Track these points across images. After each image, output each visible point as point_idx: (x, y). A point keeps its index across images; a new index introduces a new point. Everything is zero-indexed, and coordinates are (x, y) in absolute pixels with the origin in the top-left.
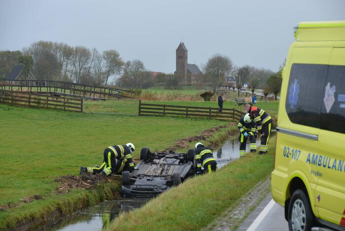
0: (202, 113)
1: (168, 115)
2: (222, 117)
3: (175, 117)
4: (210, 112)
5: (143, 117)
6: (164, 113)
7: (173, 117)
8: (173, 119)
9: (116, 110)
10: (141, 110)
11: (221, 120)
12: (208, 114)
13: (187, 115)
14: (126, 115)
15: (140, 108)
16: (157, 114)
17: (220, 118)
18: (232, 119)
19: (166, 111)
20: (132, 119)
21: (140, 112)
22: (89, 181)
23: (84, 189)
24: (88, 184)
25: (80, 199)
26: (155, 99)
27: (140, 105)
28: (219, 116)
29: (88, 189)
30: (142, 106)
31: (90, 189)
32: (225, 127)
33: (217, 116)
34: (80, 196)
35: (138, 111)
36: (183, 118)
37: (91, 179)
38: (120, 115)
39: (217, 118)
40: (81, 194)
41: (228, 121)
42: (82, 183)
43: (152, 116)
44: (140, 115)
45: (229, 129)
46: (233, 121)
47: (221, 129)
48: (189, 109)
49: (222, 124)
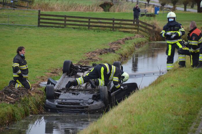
0: (104, 25)
1: (69, 26)
2: (126, 28)
3: (77, 28)
4: (113, 24)
5: (43, 28)
6: (65, 25)
7: (74, 28)
8: (75, 31)
9: (13, 21)
10: (41, 20)
11: (124, 32)
12: (111, 25)
13: (89, 26)
14: (25, 26)
15: (39, 19)
16: (57, 25)
17: (123, 30)
18: (136, 30)
19: (67, 22)
20: (31, 30)
21: (39, 22)
22: (12, 95)
23: (9, 103)
24: (12, 98)
25: (6, 114)
26: (52, 9)
27: (39, 16)
28: (123, 28)
29: (12, 103)
30: (41, 17)
31: (15, 103)
32: (131, 39)
33: (120, 28)
34: (6, 110)
35: (37, 22)
36: (85, 29)
37: (14, 93)
38: (19, 26)
39: (121, 30)
40: (7, 109)
41: (132, 33)
42: (6, 97)
43: (52, 27)
44: (39, 26)
45: (135, 41)
46: (137, 33)
47: (127, 41)
48: (91, 20)
49: (127, 35)
